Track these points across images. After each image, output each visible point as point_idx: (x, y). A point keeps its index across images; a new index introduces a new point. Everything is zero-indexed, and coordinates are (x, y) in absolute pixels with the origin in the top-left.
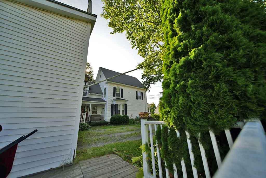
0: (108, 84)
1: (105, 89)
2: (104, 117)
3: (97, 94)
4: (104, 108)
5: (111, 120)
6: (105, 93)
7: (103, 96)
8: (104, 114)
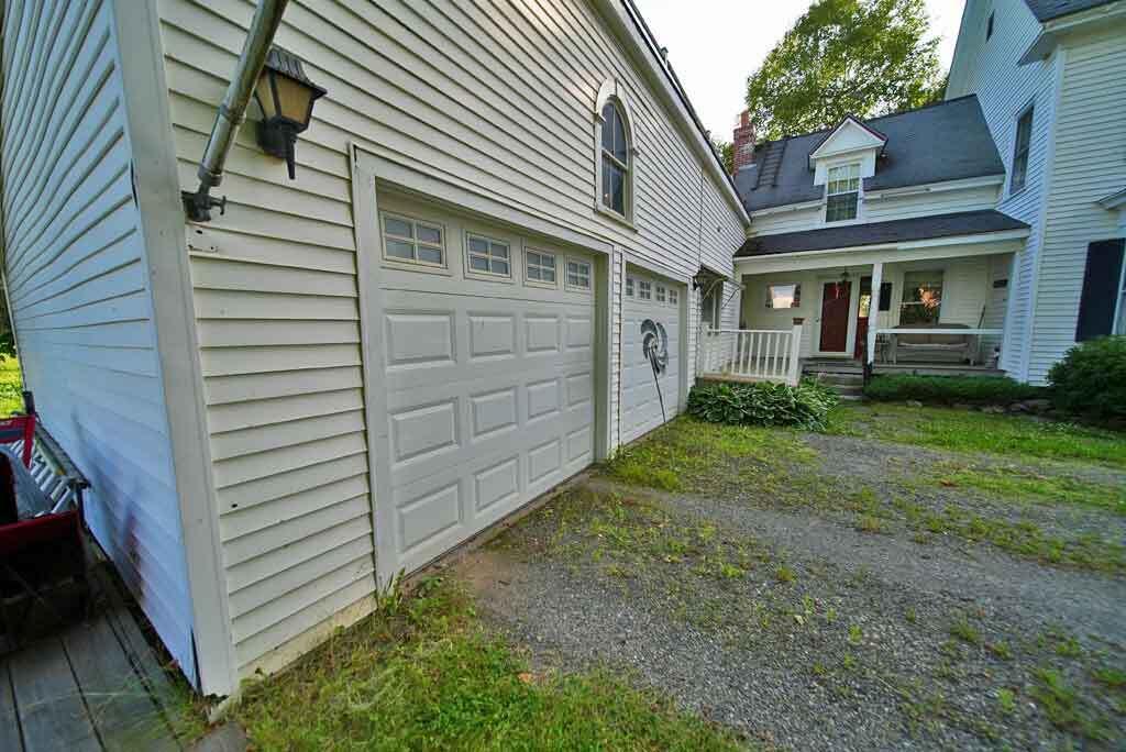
0: (1060, 57)
1: (1025, 120)
2: (997, 350)
3: (934, 188)
4: (1002, 283)
5: (1058, 373)
6: (1022, 157)
7: (999, 186)
8: (1001, 325)
